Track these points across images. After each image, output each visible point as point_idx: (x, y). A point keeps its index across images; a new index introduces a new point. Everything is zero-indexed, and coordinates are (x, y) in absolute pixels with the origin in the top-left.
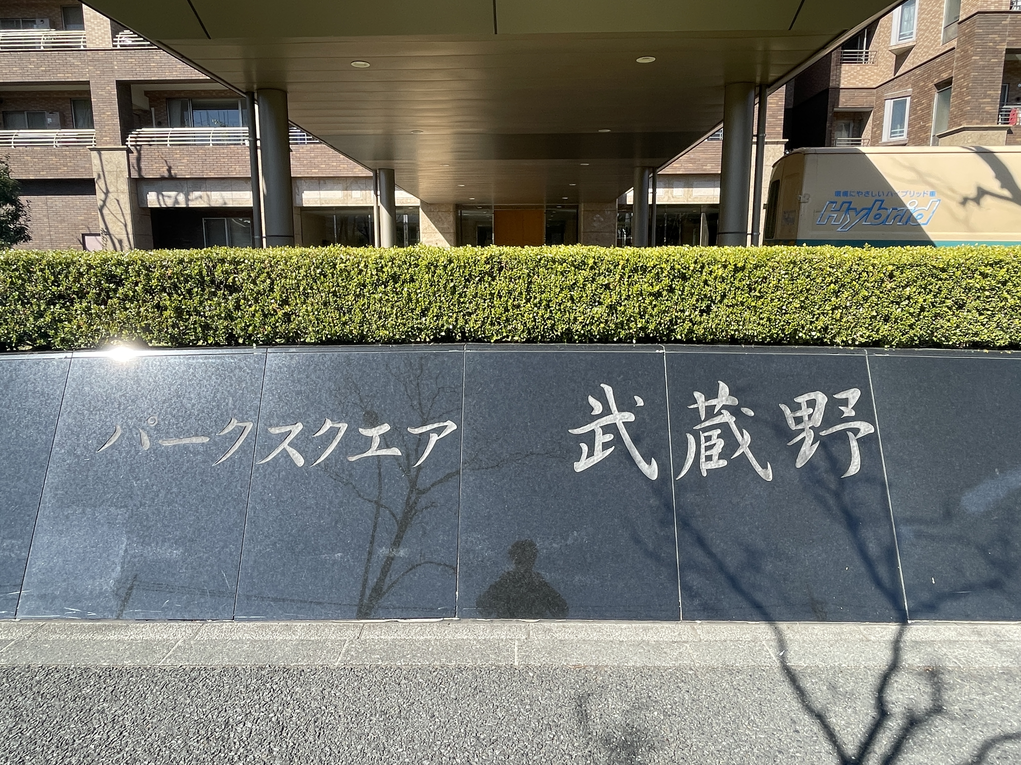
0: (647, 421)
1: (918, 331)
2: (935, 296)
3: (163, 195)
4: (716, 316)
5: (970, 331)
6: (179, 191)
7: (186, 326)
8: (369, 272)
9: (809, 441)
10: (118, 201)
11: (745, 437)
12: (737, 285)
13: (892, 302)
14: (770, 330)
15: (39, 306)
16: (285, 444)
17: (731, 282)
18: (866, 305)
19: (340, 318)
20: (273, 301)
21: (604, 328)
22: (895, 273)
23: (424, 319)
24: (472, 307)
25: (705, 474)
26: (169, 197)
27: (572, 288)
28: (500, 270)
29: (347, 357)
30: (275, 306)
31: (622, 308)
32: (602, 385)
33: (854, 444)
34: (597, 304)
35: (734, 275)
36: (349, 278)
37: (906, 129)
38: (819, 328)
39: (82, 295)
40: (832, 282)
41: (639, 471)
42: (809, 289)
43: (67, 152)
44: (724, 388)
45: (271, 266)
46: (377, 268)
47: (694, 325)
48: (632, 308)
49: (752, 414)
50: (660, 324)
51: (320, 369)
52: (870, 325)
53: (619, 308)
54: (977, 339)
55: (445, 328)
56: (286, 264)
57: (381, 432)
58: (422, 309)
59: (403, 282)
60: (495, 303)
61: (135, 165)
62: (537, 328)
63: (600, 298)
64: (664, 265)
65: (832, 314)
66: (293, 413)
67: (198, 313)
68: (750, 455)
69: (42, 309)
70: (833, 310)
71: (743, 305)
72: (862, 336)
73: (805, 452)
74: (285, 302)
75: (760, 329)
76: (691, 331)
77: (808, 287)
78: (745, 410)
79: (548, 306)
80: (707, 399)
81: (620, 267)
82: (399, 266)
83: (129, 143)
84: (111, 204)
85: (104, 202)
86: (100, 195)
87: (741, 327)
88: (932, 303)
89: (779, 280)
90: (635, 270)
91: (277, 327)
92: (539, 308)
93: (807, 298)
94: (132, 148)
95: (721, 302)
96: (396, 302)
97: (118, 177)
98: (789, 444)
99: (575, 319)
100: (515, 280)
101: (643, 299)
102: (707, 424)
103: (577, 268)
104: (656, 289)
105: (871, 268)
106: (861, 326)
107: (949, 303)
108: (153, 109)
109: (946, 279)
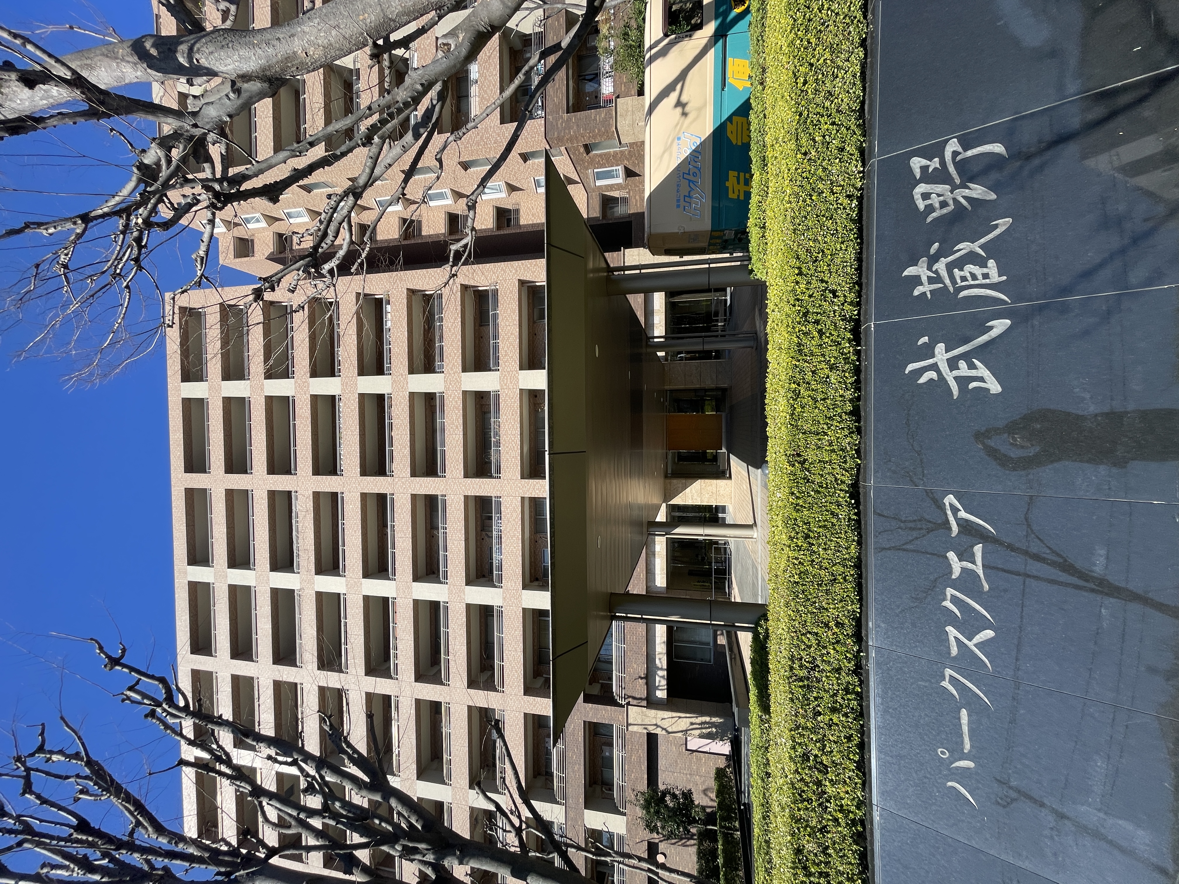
0: (944, 332)
1: (852, 123)
2: (822, 116)
3: (659, 686)
4: (839, 285)
5: (852, 81)
6: (655, 674)
7: (846, 706)
8: (802, 556)
9: (967, 192)
10: (662, 719)
11: (961, 247)
12: (813, 271)
13: (828, 148)
14: (852, 240)
15: (829, 820)
16: (970, 644)
17: (811, 276)
18: (830, 168)
19: (840, 583)
20: (825, 634)
21: (849, 373)
22: (803, 151)
23: (840, 516)
24: (830, 478)
25: (1005, 278)
26: (660, 682)
27: (815, 401)
28: (799, 455)
29: (877, 581)
30: (830, 633)
31: (832, 360)
32: (907, 372)
33: (970, 153)
34: (828, 380)
35: (805, 275)
36: (806, 573)
37: (614, 168)
38: (849, 202)
39: (819, 783)
40: (811, 199)
41: (1000, 336)
42: (816, 215)
43: (629, 747)
44: (910, 271)
45: (796, 632)
46: (798, 551)
47: (846, 302)
48: (832, 352)
49: (937, 244)
50: (845, 328)
51: (890, 604)
52: (847, 162)
53: (832, 362)
54: (859, 74)
55: (848, 500)
56: (794, 620)
57: (956, 559)
58: (833, 517)
59: (810, 531)
60: (827, 459)
61: (638, 701)
62: (849, 426)
63: (823, 377)
64: (797, 330)
65: (837, 193)
66: (935, 632)
67: (835, 695)
68: (983, 241)
69: (831, 818)
70: (834, 194)
71: (830, 265)
72: (856, 166)
73: (979, 194)
74: (827, 625)
75: (850, 249)
76: (851, 303)
77: (815, 216)
78: (932, 251)
79: (830, 418)
80: (921, 284)
81: (797, 363)
82: (797, 533)
83: (623, 703)
84: (665, 724)
85: (663, 729)
86: (658, 731)
87: (848, 264)
88: (828, 117)
89: (809, 239)
90: (800, 351)
91: (848, 634)
92: (832, 425)
93: (823, 216)
94: (627, 701)
95: (827, 282)
96: (826, 537)
97: (645, 715)
98: (970, 209)
99: (841, 396)
100: (808, 444)
101: (824, 344)
102: (947, 281)
103: (798, 396)
104: (816, 334)
105: (799, 171)
106: (848, 168)
107: (827, 104)
108: (600, 681)
109: (808, 111)
